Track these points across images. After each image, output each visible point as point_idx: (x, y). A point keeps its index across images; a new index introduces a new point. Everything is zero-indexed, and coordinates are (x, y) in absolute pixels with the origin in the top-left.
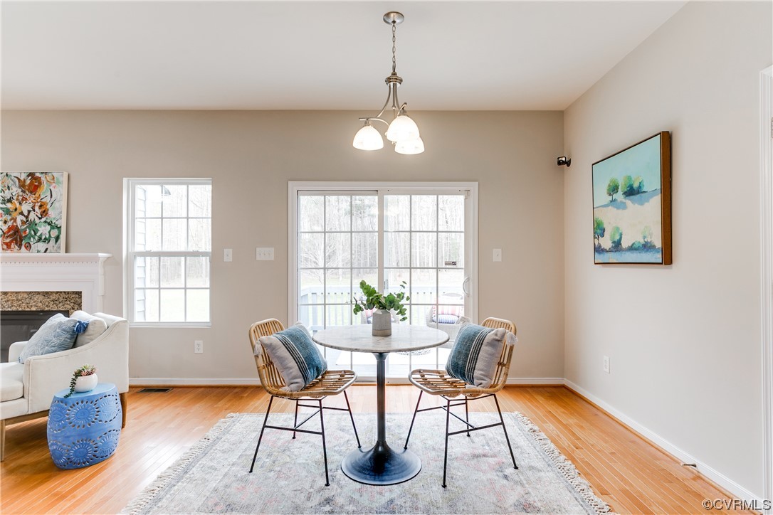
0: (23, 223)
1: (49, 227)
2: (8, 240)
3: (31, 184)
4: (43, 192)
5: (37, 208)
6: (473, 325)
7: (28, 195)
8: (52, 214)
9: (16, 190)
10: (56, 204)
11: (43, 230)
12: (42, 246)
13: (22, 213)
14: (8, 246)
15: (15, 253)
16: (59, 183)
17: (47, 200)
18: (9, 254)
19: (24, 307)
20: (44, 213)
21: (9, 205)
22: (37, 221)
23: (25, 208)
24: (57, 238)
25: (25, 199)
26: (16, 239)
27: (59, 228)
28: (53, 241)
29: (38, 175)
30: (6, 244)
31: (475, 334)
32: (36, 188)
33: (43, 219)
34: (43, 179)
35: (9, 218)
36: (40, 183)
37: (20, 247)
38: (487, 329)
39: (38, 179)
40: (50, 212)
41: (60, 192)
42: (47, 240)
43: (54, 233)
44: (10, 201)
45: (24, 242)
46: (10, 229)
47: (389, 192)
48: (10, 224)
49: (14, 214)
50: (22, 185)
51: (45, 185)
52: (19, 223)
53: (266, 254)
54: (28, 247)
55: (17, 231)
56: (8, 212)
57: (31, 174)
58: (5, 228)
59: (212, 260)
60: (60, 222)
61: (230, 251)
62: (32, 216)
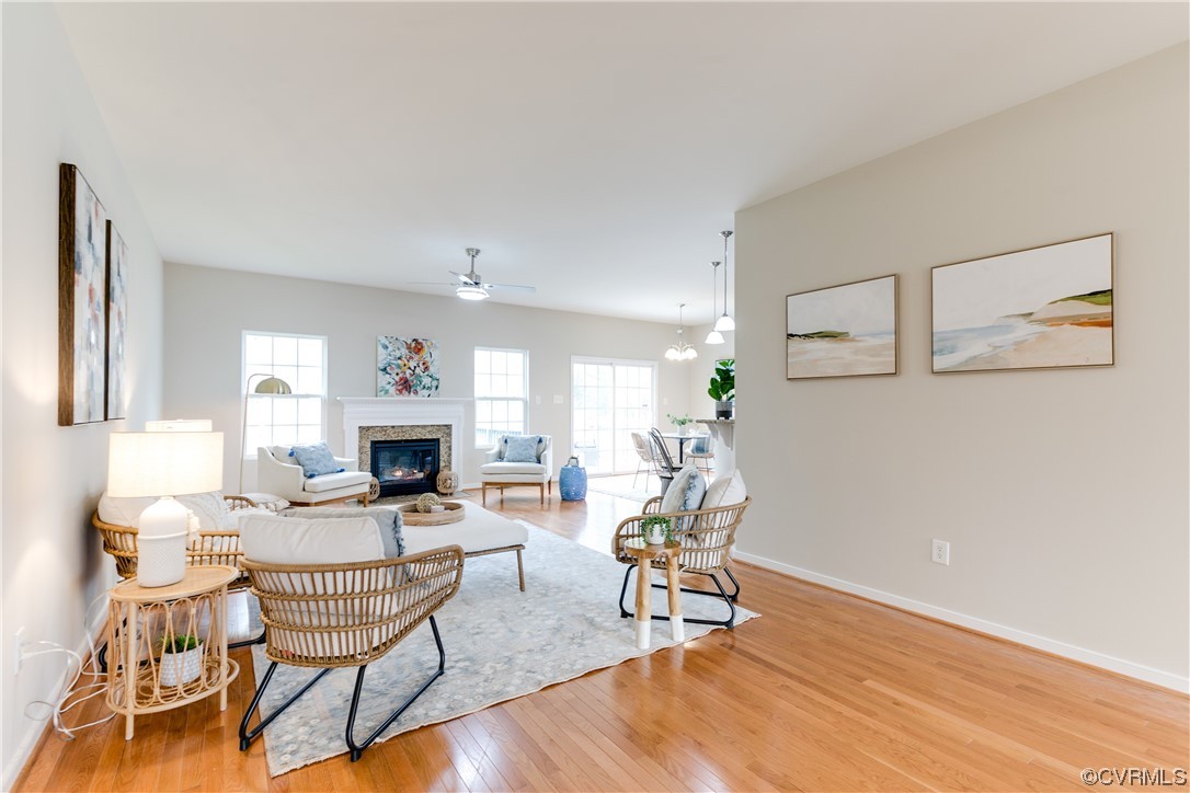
0: (411, 375)
1: (430, 379)
2: (400, 388)
3: (416, 347)
4: (425, 353)
5: (421, 365)
7: (413, 355)
8: (432, 370)
9: (404, 351)
10: (435, 363)
11: (426, 381)
12: (426, 392)
13: (409, 368)
14: (400, 391)
15: (406, 397)
16: (436, 347)
17: (428, 359)
18: (401, 398)
19: (407, 437)
20: (426, 368)
21: (399, 362)
22: (422, 374)
23: (412, 364)
24: (437, 387)
25: (411, 358)
26: (406, 387)
27: (438, 379)
28: (434, 389)
29: (421, 341)
32: (420, 350)
33: (426, 373)
34: (425, 344)
35: (399, 371)
36: (423, 347)
37: (409, 392)
39: (420, 343)
40: (431, 368)
42: (429, 388)
43: (435, 383)
44: (399, 358)
45: (412, 390)
46: (401, 379)
47: (618, 364)
48: (401, 375)
49: (404, 368)
50: (409, 347)
51: (426, 349)
52: (408, 375)
54: (416, 392)
55: (406, 381)
56: (399, 366)
57: (414, 340)
58: (397, 378)
59: (525, 403)
60: (439, 376)
61: (539, 397)
62: (418, 370)
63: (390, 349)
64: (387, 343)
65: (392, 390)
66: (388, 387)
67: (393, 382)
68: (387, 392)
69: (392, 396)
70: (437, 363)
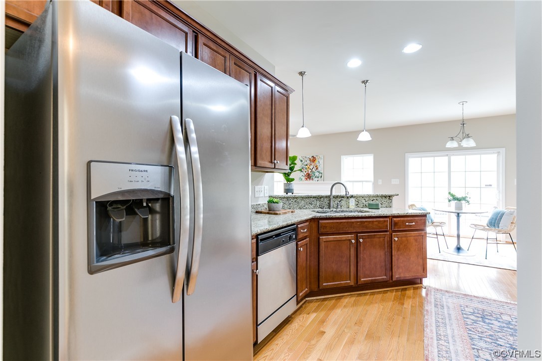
0: (311, 172)
1: (318, 173)
2: (306, 177)
4: (317, 162)
5: (315, 167)
7: (312, 163)
9: (308, 162)
10: (320, 166)
12: (316, 179)
13: (310, 169)
14: (306, 179)
15: (309, 181)
16: (321, 158)
17: (318, 164)
18: (307, 182)
20: (317, 168)
22: (315, 171)
23: (311, 167)
24: (321, 177)
25: (311, 164)
26: (309, 177)
29: (315, 157)
32: (314, 160)
33: (317, 171)
35: (306, 170)
37: (310, 179)
38: (506, 210)
40: (319, 168)
41: (321, 162)
42: (318, 177)
43: (320, 175)
44: (307, 165)
46: (307, 174)
47: (453, 155)
48: (307, 172)
49: (308, 169)
50: (310, 160)
51: (317, 160)
52: (309, 172)
53: (395, 181)
54: (313, 179)
55: (309, 175)
56: (306, 169)
57: (312, 157)
58: (305, 174)
59: (374, 184)
60: (322, 172)
61: (381, 180)
62: (313, 170)
63: (303, 161)
64: (302, 159)
65: (304, 178)
66: (302, 177)
67: (304, 175)
68: (301, 180)
69: (304, 181)
70: (322, 166)
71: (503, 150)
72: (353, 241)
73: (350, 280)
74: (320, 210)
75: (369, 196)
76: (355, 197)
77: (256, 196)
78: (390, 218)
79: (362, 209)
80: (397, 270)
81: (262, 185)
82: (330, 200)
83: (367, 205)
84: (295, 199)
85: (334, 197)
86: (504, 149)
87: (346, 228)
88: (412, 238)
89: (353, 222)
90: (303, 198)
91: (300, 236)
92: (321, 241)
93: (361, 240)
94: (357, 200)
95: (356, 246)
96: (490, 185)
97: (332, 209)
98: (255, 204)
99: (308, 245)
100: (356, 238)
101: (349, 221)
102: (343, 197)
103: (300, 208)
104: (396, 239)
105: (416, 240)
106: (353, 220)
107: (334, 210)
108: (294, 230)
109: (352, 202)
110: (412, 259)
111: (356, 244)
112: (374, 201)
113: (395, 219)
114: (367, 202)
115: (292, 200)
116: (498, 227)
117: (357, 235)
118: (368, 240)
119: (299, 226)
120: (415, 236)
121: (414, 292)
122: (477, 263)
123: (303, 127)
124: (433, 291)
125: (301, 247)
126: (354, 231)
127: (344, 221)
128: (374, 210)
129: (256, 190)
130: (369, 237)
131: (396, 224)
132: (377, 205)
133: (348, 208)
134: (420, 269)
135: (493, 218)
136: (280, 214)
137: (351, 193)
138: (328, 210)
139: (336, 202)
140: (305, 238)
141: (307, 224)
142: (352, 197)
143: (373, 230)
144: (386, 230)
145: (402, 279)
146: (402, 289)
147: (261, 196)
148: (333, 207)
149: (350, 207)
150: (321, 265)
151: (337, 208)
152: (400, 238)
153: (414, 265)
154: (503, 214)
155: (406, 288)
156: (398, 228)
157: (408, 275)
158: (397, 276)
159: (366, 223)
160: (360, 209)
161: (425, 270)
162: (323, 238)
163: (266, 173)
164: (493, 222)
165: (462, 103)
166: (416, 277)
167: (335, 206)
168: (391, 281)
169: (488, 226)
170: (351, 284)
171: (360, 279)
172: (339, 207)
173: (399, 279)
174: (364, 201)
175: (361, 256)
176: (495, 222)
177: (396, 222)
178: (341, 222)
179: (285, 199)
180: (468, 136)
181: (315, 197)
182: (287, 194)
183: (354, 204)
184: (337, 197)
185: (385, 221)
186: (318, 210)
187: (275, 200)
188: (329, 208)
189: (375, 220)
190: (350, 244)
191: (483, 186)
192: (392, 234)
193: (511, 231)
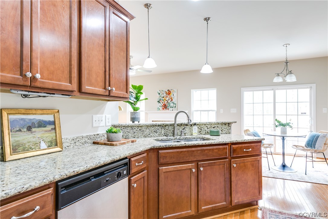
0: (167, 103)
1: (173, 104)
2: (163, 107)
3: (168, 92)
4: (171, 95)
5: (170, 99)
6: (314, 133)
7: (168, 96)
8: (174, 100)
9: (165, 95)
10: (175, 98)
11: (172, 105)
12: (171, 109)
13: (166, 100)
14: (163, 109)
15: (165, 111)
16: (175, 92)
17: (172, 97)
18: (163, 111)
21: (163, 98)
22: (170, 102)
23: (167, 99)
25: (167, 97)
26: (165, 107)
27: (175, 104)
28: (174, 107)
29: (170, 90)
30: (163, 108)
31: (315, 135)
32: (170, 93)
33: (172, 102)
34: (171, 91)
35: (163, 102)
36: (171, 92)
38: (320, 134)
40: (173, 100)
41: (175, 94)
43: (174, 105)
44: (163, 97)
45: (167, 108)
46: (164, 105)
47: (277, 89)
48: (164, 103)
49: (165, 101)
50: (166, 93)
51: (172, 93)
52: (166, 103)
53: (233, 111)
54: (168, 109)
55: (165, 105)
56: (163, 100)
57: (168, 90)
58: (162, 104)
59: (217, 112)
60: (176, 103)
61: (222, 110)
62: (169, 101)
63: (161, 94)
64: (160, 93)
65: (161, 108)
66: (160, 107)
67: (161, 106)
68: (159, 109)
69: (161, 111)
70: (176, 98)
71: (314, 86)
72: (194, 170)
73: (191, 210)
74: (165, 137)
75: (211, 124)
76: (198, 125)
77: (94, 125)
78: (229, 145)
79: (204, 136)
80: (236, 195)
81: (102, 113)
82: (174, 128)
83: (209, 132)
84: (140, 128)
85: (178, 125)
86: (315, 84)
87: (187, 157)
88: (249, 163)
89: (193, 151)
90: (148, 126)
91: (133, 170)
92: (160, 172)
93: (202, 169)
94: (200, 127)
95: (196, 175)
96: (305, 113)
97: (176, 137)
98: (92, 134)
99: (146, 178)
100: (197, 166)
101: (190, 149)
102: (187, 125)
103: (145, 137)
104: (235, 165)
105: (253, 165)
106: (193, 149)
107: (178, 137)
108: (126, 164)
109: (195, 129)
110: (249, 183)
111: (196, 173)
112: (215, 128)
113: (234, 146)
114: (209, 129)
115: (136, 129)
116: (315, 148)
117: (198, 163)
118: (208, 167)
119: (132, 159)
120: (251, 161)
121: (251, 215)
122: (300, 179)
123: (149, 57)
124: (268, 212)
125: (135, 182)
126: (195, 159)
127: (185, 150)
128: (214, 137)
129: (94, 119)
130: (209, 165)
131: (235, 150)
132: (218, 132)
133: (192, 135)
134: (257, 191)
135: (310, 140)
136: (116, 145)
137: (193, 122)
138: (172, 137)
139: (181, 129)
140: (142, 171)
141: (145, 155)
142: (195, 124)
143: (213, 158)
144: (226, 157)
145: (240, 203)
146: (241, 212)
147: (101, 125)
148: (177, 135)
149: (193, 134)
150: (160, 197)
151: (181, 135)
152: (238, 164)
153: (251, 188)
154: (318, 137)
155: (244, 211)
156: (237, 155)
157: (246, 199)
158: (235, 201)
159: (206, 151)
160: (202, 136)
161: (261, 193)
162: (163, 168)
163: (108, 102)
164: (310, 143)
165: (285, 45)
166: (254, 200)
167: (179, 134)
168: (230, 206)
169: (306, 147)
170: (191, 214)
171: (201, 208)
172: (183, 134)
173: (237, 204)
174: (206, 128)
175: (202, 184)
176: (312, 143)
177: (235, 148)
178: (181, 152)
179: (129, 128)
180: (291, 72)
181: (160, 126)
182: (133, 122)
183: (196, 132)
184: (181, 125)
185: (224, 148)
186: (162, 138)
187: (114, 130)
188: (173, 135)
189: (215, 147)
190: (191, 173)
191: (300, 113)
192: (231, 161)
193: (324, 150)
